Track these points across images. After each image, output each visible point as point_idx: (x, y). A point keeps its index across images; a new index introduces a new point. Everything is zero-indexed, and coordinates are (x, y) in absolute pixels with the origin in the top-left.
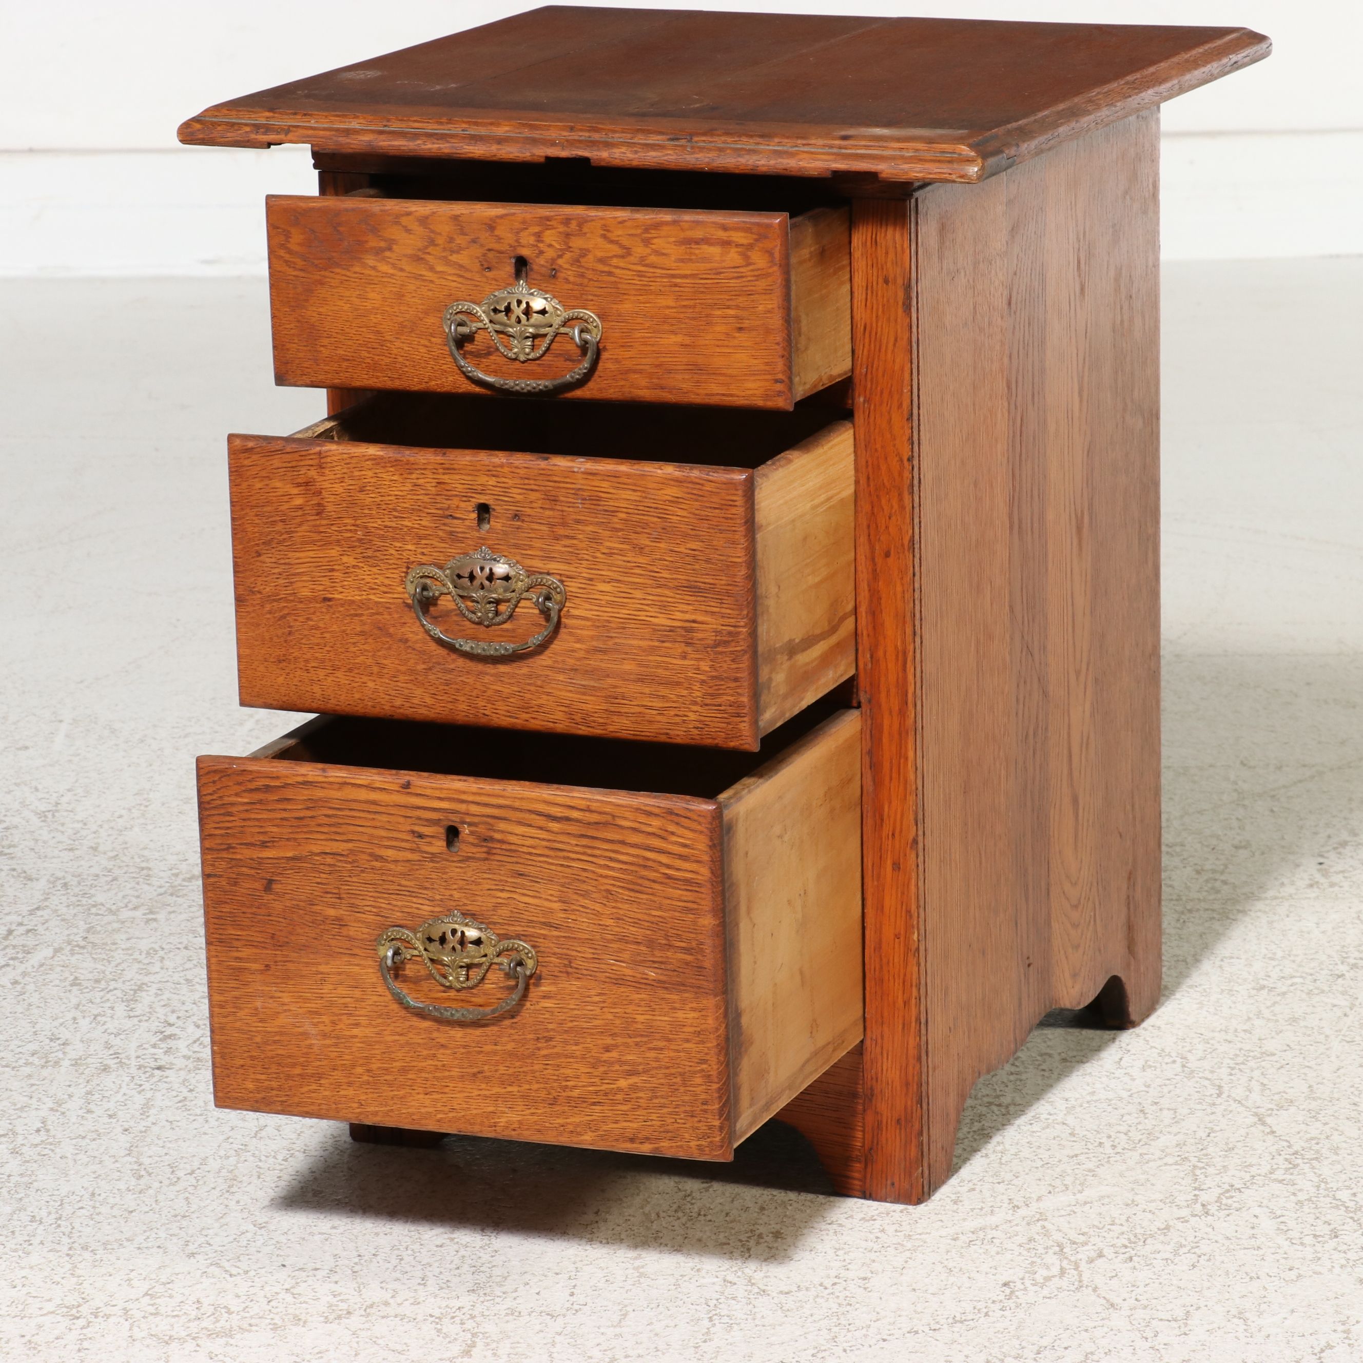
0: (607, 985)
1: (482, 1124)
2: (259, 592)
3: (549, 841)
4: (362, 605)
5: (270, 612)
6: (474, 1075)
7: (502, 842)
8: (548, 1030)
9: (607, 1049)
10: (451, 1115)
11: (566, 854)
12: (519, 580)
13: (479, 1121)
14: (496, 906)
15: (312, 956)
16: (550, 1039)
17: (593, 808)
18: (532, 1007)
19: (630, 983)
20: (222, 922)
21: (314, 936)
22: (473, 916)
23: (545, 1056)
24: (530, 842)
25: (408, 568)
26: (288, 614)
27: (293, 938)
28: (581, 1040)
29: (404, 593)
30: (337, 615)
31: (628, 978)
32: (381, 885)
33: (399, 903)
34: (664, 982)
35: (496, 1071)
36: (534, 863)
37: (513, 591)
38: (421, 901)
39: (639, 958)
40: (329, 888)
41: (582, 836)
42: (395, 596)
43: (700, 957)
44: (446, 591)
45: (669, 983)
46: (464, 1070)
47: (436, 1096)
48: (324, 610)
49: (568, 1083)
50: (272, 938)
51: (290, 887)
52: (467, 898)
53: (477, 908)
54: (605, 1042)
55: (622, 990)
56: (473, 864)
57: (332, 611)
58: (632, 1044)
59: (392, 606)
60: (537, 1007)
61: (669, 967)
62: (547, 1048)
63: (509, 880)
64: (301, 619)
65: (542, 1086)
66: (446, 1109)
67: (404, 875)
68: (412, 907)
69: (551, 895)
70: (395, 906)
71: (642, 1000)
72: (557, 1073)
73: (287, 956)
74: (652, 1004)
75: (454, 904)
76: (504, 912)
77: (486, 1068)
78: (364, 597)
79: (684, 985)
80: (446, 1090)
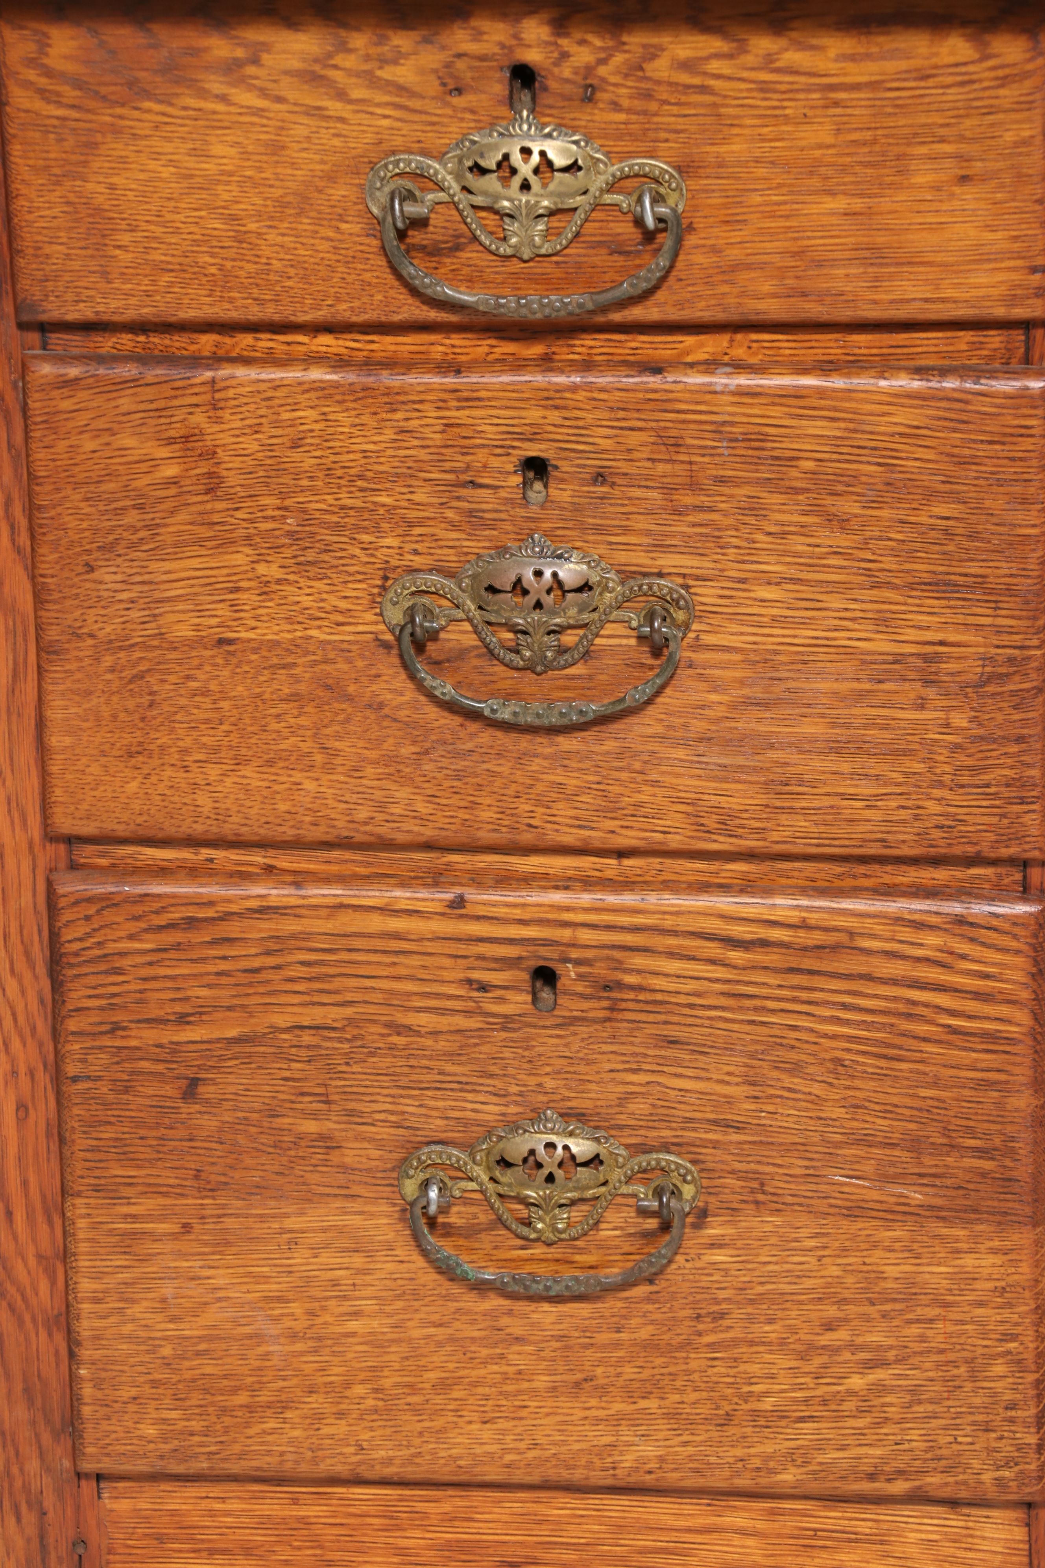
0: (831, 1218)
1: (589, 1465)
2: (92, 636)
3: (728, 981)
4: (295, 646)
5: (112, 670)
6: (577, 1384)
7: (640, 988)
8: (717, 1302)
9: (829, 1326)
10: (531, 1454)
11: (758, 1003)
12: (606, 588)
13: (583, 1462)
14: (624, 1099)
15: (272, 1203)
16: (722, 1315)
17: (813, 922)
18: (688, 1265)
19: (874, 1214)
20: (102, 1156)
21: (276, 1168)
22: (581, 1117)
23: (708, 1345)
24: (692, 986)
25: (386, 578)
26: (149, 670)
27: (237, 1175)
28: (780, 1314)
29: (376, 623)
30: (247, 668)
31: (871, 1205)
32: (406, 1075)
33: (441, 1104)
34: (941, 1208)
35: (619, 1375)
36: (699, 1021)
37: (594, 610)
38: (481, 1098)
39: (892, 1171)
40: (307, 1086)
41: (791, 970)
42: (361, 628)
43: (1008, 1162)
44: (461, 615)
45: (950, 1210)
46: (558, 1378)
47: (502, 1424)
48: (220, 661)
49: (754, 1388)
50: (197, 1177)
51: (232, 1089)
52: (569, 1089)
53: (588, 1104)
54: (824, 1314)
55: (860, 1225)
56: (583, 1030)
57: (234, 661)
58: (876, 1315)
59: (354, 647)
60: (699, 1264)
61: (949, 1182)
62: (713, 1331)
63: (650, 1052)
64: (172, 678)
65: (704, 1395)
66: (522, 1445)
67: (450, 1056)
68: (464, 1109)
69: (729, 1074)
70: (432, 1109)
71: (898, 1240)
72: (732, 1372)
73: (223, 1206)
74: (915, 1246)
75: (545, 1099)
76: (639, 1107)
77: (599, 1371)
78: (299, 634)
79: (976, 1211)
80: (523, 1413)
